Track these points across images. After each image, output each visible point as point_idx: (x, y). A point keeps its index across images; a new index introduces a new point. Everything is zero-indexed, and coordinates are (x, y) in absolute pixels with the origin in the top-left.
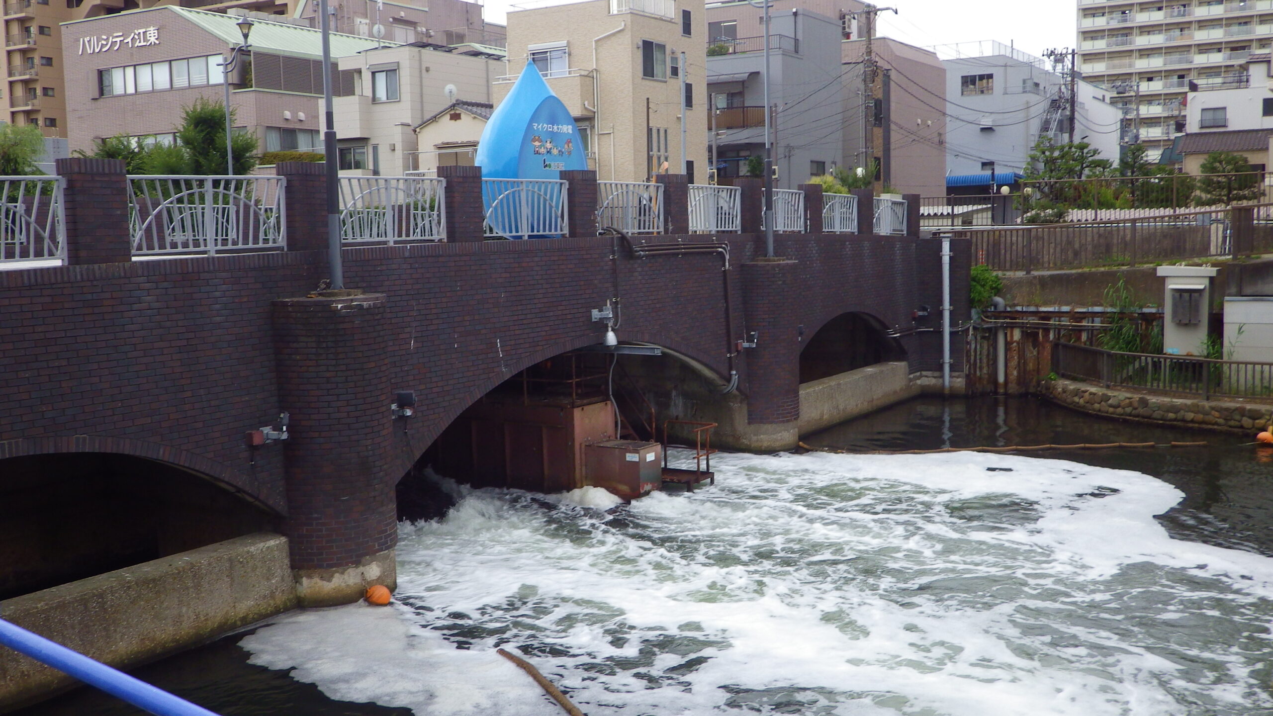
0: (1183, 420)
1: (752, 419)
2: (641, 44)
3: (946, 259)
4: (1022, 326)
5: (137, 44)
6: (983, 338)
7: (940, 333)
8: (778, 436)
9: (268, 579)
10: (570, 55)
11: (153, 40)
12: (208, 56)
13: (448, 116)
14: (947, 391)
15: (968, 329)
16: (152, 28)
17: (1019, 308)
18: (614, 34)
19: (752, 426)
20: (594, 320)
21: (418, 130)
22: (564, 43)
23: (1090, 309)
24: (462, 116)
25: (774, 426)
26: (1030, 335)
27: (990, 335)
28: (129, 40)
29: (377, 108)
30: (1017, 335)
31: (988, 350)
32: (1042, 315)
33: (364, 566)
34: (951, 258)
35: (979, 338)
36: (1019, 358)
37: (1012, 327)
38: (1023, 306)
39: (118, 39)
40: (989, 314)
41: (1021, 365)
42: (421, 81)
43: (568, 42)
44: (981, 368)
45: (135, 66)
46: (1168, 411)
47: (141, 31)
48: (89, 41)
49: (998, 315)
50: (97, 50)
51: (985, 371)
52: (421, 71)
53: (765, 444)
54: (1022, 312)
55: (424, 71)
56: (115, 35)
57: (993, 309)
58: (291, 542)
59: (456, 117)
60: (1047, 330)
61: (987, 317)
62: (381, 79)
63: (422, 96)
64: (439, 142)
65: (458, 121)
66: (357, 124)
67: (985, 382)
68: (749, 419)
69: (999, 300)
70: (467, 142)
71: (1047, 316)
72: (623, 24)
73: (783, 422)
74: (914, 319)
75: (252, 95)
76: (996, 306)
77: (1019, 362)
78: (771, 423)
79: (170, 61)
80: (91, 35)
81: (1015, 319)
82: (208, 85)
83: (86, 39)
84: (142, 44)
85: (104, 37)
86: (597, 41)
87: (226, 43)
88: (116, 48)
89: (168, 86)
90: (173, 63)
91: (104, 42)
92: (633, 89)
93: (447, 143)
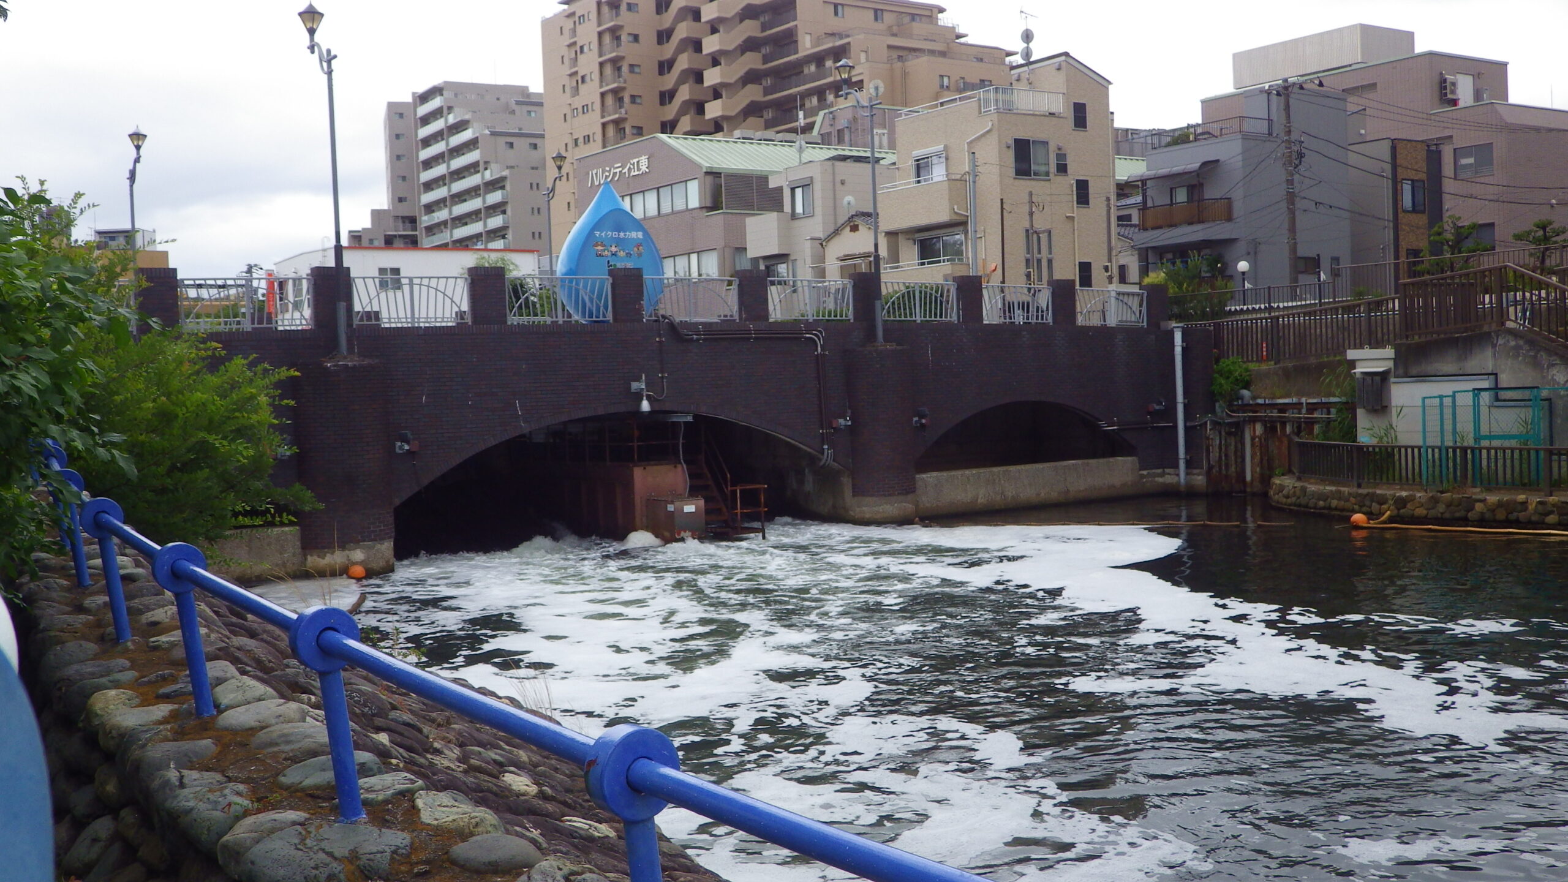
0: (1330, 508)
1: (858, 491)
2: (1011, 142)
3: (1178, 350)
4: (1263, 421)
5: (633, 174)
6: (1229, 434)
7: (1175, 427)
8: (880, 509)
9: (281, 553)
10: (947, 159)
11: (644, 168)
12: (686, 181)
13: (848, 228)
14: (1182, 489)
15: (1206, 422)
16: (643, 157)
17: (1260, 401)
18: (983, 135)
19: (856, 498)
20: (633, 391)
21: (824, 243)
22: (941, 147)
23: (1324, 400)
24: (860, 227)
25: (875, 499)
26: (1271, 428)
27: (1236, 430)
28: (626, 170)
29: (797, 223)
30: (1259, 429)
31: (1236, 447)
32: (1279, 407)
33: (350, 550)
34: (1183, 349)
35: (1223, 433)
36: (1261, 454)
37: (1253, 420)
38: (1265, 398)
39: (618, 170)
40: (1235, 408)
41: (1265, 462)
42: (835, 195)
43: (946, 148)
44: (1227, 466)
45: (631, 195)
46: (1319, 499)
47: (635, 160)
48: (596, 174)
49: (1245, 408)
50: (602, 182)
51: (1233, 469)
52: (834, 185)
53: (867, 516)
54: (1265, 405)
55: (838, 185)
56: (616, 166)
57: (1240, 402)
58: (302, 529)
59: (855, 229)
60: (1284, 424)
61: (1233, 411)
62: (799, 192)
63: (835, 208)
64: (841, 254)
65: (857, 233)
66: (776, 241)
67: (1233, 481)
68: (853, 492)
69: (1245, 393)
70: (865, 253)
71: (1283, 408)
72: (990, 124)
73: (885, 495)
74: (1149, 413)
75: (722, 217)
76: (1242, 398)
77: (1262, 460)
78: (872, 496)
79: (658, 189)
80: (598, 168)
81: (1256, 412)
82: (687, 210)
83: (594, 172)
84: (637, 173)
85: (608, 169)
86: (970, 143)
87: (700, 166)
88: (616, 179)
89: (656, 213)
90: (661, 190)
91: (607, 174)
92: (1001, 189)
93: (848, 255)
